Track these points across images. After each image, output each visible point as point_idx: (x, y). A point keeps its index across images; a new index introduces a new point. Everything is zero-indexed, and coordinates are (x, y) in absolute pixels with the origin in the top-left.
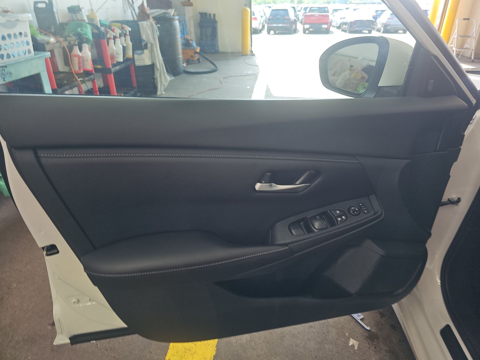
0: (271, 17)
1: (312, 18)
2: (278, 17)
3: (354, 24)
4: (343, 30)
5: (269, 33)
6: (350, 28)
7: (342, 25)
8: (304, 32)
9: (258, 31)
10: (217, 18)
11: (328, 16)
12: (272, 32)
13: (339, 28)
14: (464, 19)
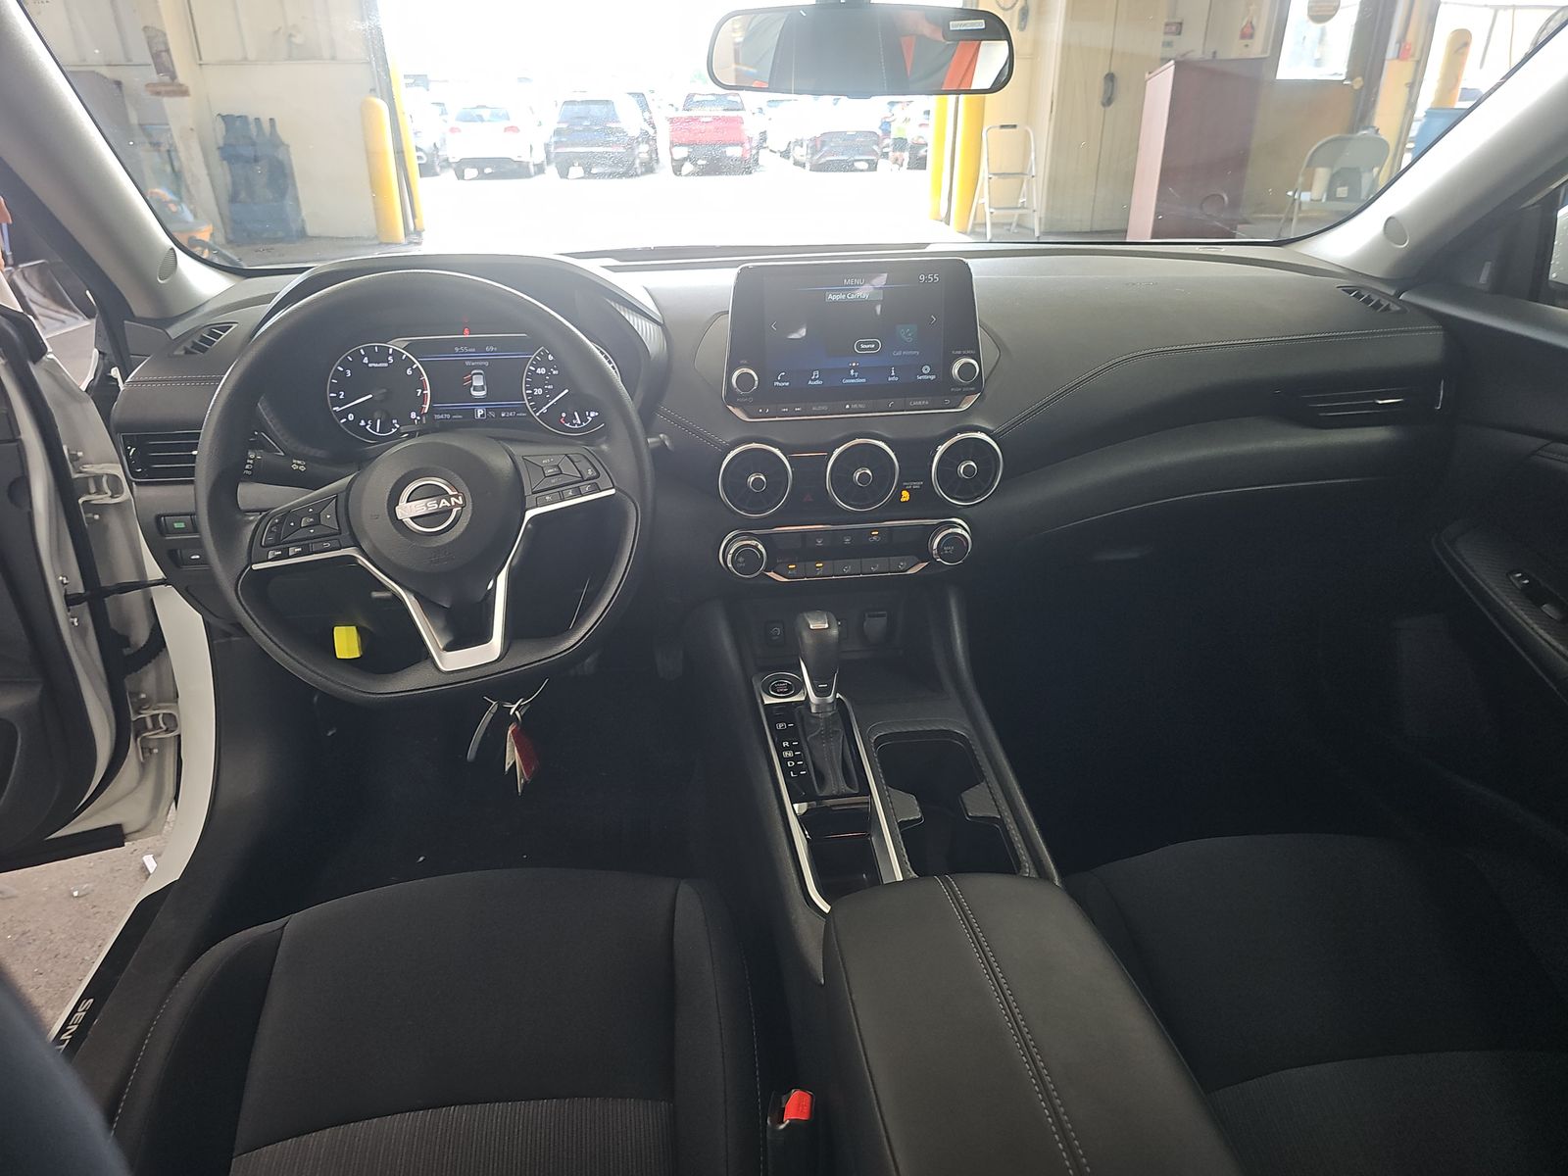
0: (564, 126)
1: (695, 126)
2: (586, 123)
3: (823, 144)
4: (796, 163)
5: (564, 174)
6: (813, 154)
7: (792, 146)
8: (677, 171)
9: (528, 167)
10: (283, 133)
11: (739, 121)
12: (576, 171)
13: (785, 154)
14: (1002, 127)
